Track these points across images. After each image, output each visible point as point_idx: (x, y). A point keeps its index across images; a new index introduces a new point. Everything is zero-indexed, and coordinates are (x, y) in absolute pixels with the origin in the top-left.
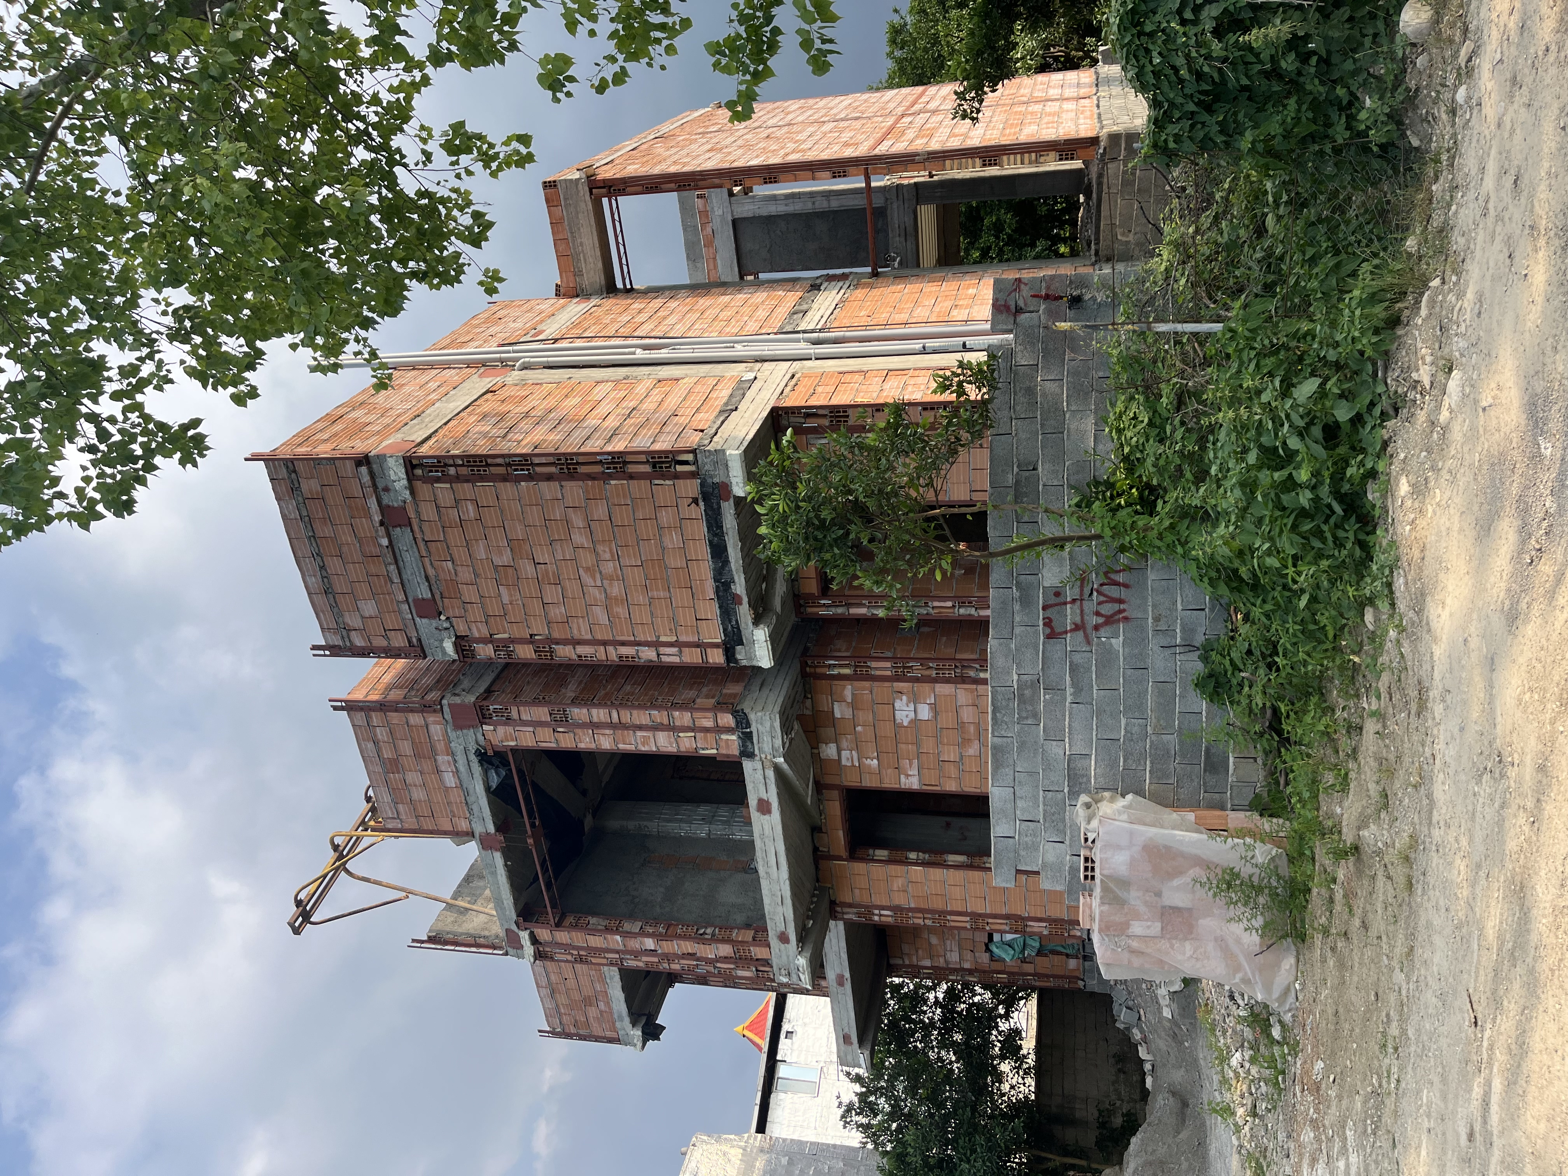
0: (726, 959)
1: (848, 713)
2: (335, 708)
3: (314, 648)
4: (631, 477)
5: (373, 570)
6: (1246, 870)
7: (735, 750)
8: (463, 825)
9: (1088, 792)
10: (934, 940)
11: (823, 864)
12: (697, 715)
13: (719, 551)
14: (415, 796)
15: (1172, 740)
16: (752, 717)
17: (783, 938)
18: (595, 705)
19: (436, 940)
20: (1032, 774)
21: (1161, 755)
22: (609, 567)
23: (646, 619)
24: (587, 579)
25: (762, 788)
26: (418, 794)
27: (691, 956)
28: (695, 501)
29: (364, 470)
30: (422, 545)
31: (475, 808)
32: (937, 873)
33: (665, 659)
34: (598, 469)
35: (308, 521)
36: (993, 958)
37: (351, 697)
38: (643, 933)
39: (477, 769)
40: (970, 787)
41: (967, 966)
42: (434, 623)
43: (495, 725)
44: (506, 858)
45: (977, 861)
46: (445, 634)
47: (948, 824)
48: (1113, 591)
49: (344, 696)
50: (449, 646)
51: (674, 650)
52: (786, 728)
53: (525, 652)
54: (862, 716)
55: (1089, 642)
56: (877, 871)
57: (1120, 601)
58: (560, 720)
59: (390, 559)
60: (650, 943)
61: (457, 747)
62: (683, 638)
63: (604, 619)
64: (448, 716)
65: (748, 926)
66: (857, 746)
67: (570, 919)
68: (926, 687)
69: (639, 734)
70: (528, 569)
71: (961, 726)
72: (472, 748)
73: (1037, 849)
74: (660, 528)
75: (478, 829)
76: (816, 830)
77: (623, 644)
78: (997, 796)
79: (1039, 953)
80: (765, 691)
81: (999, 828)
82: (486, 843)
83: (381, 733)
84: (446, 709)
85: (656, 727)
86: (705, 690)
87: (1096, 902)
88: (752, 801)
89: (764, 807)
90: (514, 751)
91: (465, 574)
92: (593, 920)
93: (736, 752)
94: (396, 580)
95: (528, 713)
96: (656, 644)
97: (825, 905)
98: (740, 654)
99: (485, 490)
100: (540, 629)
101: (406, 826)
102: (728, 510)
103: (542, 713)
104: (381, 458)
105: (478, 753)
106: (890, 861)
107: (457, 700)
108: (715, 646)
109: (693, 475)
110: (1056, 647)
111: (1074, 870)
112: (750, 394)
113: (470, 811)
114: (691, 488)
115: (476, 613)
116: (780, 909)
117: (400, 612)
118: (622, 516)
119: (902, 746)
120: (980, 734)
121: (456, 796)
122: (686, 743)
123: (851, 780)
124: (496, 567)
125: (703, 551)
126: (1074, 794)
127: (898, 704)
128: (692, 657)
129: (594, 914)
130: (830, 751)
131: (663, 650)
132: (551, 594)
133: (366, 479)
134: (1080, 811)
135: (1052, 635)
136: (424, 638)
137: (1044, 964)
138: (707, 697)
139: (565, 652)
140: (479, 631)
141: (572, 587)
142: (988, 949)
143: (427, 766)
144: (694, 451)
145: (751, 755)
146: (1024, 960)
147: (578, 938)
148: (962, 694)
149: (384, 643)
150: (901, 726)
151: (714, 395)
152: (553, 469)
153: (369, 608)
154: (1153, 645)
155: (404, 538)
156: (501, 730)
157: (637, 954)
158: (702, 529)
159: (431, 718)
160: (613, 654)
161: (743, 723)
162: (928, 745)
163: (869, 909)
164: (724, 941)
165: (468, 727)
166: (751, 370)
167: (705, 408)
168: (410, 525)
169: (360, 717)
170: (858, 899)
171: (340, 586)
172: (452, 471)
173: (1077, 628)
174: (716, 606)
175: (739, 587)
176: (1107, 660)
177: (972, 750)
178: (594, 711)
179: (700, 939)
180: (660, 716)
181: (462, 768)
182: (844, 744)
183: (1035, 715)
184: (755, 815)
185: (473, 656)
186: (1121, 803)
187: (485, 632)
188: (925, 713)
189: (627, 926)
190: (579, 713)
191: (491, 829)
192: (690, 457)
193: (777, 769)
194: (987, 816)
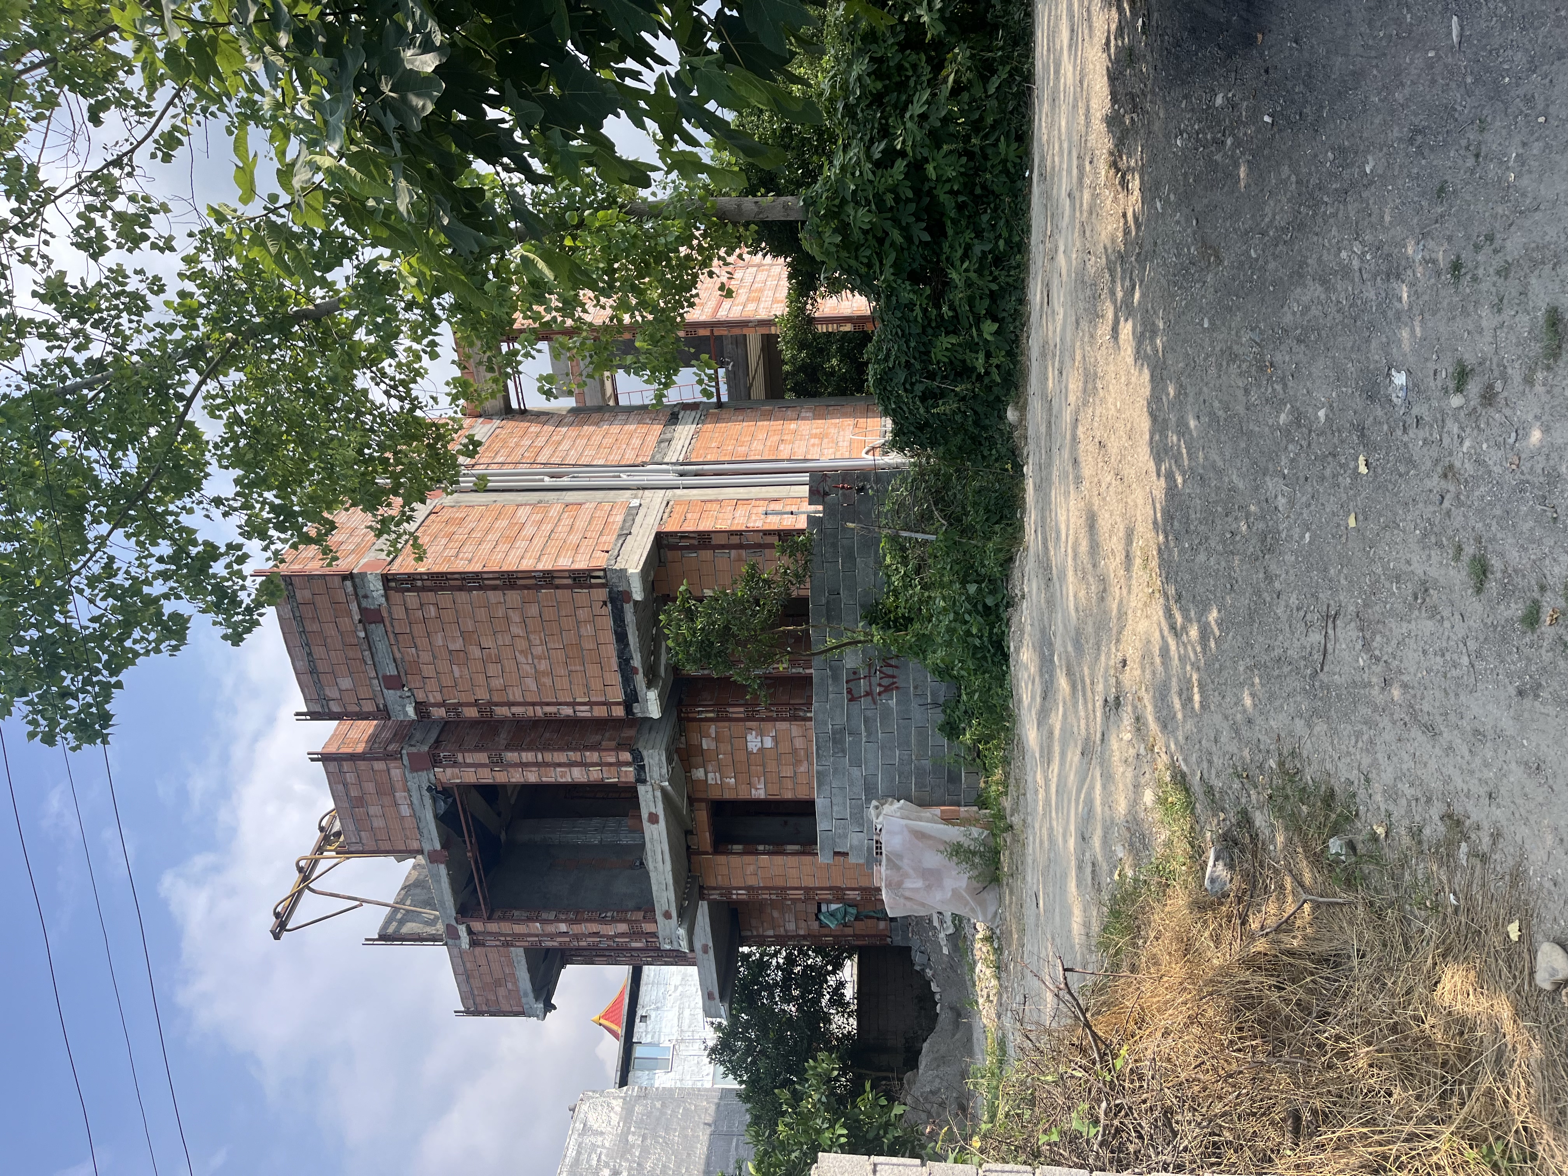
0: (622, 935)
1: (713, 746)
2: (312, 760)
3: (297, 714)
4: (557, 587)
5: (351, 654)
6: (966, 842)
7: (631, 778)
8: (415, 845)
9: (877, 799)
10: (776, 914)
11: (694, 858)
12: (603, 754)
13: (621, 638)
14: (375, 825)
15: (927, 764)
16: (645, 753)
17: (667, 915)
18: (524, 750)
19: (385, 937)
20: (842, 789)
21: (921, 773)
22: (538, 650)
23: (566, 686)
24: (521, 659)
25: (652, 804)
26: (378, 823)
27: (596, 934)
28: (605, 603)
29: (348, 583)
30: (391, 636)
31: (425, 832)
32: (779, 860)
33: (579, 714)
34: (533, 581)
35: (300, 620)
36: (822, 925)
37: (326, 751)
38: (558, 920)
39: (428, 802)
40: (802, 794)
41: (802, 932)
42: (399, 693)
43: (444, 767)
44: (449, 868)
45: (808, 848)
46: (407, 701)
47: (786, 823)
48: (889, 671)
49: (319, 750)
50: (410, 710)
51: (587, 708)
52: (669, 760)
53: (471, 713)
54: (723, 747)
55: (875, 703)
56: (735, 860)
57: (893, 677)
58: (497, 762)
59: (365, 647)
60: (563, 927)
61: (413, 785)
62: (593, 699)
63: (534, 687)
64: (406, 761)
65: (639, 909)
66: (719, 769)
67: (498, 914)
68: (769, 725)
69: (559, 769)
70: (476, 652)
71: (794, 751)
72: (425, 786)
73: (846, 837)
74: (578, 622)
75: (427, 847)
76: (688, 833)
77: (548, 704)
78: (820, 804)
79: (857, 918)
80: (653, 734)
81: (822, 825)
82: (433, 858)
83: (350, 778)
84: (405, 757)
85: (571, 764)
86: (607, 735)
87: (883, 869)
88: (645, 815)
89: (653, 818)
90: (458, 786)
91: (425, 657)
92: (516, 913)
93: (633, 780)
94: (370, 662)
95: (470, 758)
96: (574, 704)
97: (696, 890)
98: (637, 709)
99: (444, 598)
100: (483, 695)
101: (367, 848)
102: (629, 609)
103: (482, 757)
104: (363, 575)
105: (429, 789)
106: (745, 853)
107: (414, 750)
108: (618, 704)
109: (603, 586)
110: (855, 706)
111: (870, 849)
112: (638, 519)
113: (421, 833)
114: (602, 594)
115: (432, 684)
116: (665, 894)
117: (371, 685)
118: (549, 613)
119: (753, 768)
120: (808, 756)
121: (410, 823)
122: (595, 774)
123: (715, 795)
124: (450, 652)
125: (609, 637)
126: (868, 801)
127: (749, 738)
128: (600, 712)
129: (516, 908)
130: (699, 774)
131: (578, 708)
132: (492, 670)
133: (350, 589)
134: (872, 812)
135: (852, 699)
136: (389, 704)
137: (861, 927)
138: (610, 740)
139: (502, 712)
140: (435, 697)
141: (510, 665)
142: (817, 918)
143: (387, 800)
144: (604, 570)
145: (644, 782)
146: (845, 925)
147: (506, 927)
148: (795, 729)
149: (357, 709)
150: (752, 753)
151: (611, 519)
152: (498, 582)
153: (346, 683)
154: (914, 705)
155: (377, 631)
156: (449, 771)
157: (552, 936)
158: (609, 622)
159: (392, 764)
160: (539, 711)
161: (638, 760)
162: (772, 766)
163: (729, 890)
164: (621, 921)
165: (422, 770)
166: (636, 497)
167: (607, 531)
168: (383, 621)
169: (333, 765)
170: (720, 883)
171: (321, 666)
172: (419, 583)
173: (867, 694)
174: (619, 676)
175: (637, 662)
176: (886, 714)
177: (803, 768)
178: (524, 754)
179: (603, 921)
180: (574, 756)
181: (416, 801)
182: (710, 768)
183: (843, 751)
184: (646, 824)
185: (429, 717)
186: (897, 805)
187: (439, 699)
188: (768, 743)
189: (544, 916)
190: (511, 756)
191: (438, 847)
192: (601, 574)
193: (663, 790)
194: (814, 814)
